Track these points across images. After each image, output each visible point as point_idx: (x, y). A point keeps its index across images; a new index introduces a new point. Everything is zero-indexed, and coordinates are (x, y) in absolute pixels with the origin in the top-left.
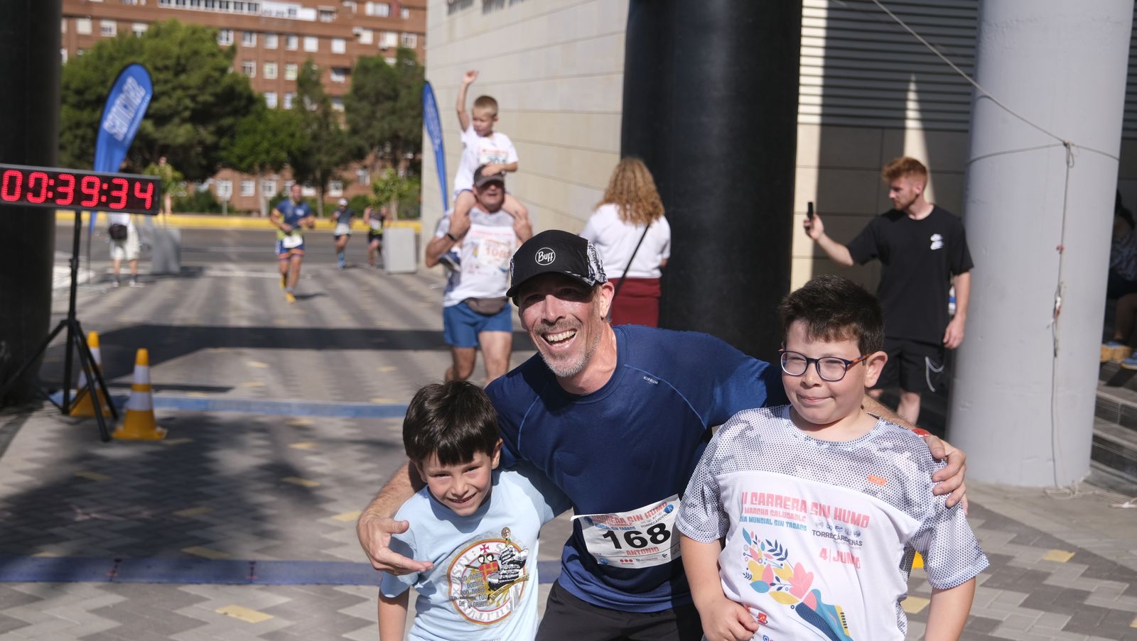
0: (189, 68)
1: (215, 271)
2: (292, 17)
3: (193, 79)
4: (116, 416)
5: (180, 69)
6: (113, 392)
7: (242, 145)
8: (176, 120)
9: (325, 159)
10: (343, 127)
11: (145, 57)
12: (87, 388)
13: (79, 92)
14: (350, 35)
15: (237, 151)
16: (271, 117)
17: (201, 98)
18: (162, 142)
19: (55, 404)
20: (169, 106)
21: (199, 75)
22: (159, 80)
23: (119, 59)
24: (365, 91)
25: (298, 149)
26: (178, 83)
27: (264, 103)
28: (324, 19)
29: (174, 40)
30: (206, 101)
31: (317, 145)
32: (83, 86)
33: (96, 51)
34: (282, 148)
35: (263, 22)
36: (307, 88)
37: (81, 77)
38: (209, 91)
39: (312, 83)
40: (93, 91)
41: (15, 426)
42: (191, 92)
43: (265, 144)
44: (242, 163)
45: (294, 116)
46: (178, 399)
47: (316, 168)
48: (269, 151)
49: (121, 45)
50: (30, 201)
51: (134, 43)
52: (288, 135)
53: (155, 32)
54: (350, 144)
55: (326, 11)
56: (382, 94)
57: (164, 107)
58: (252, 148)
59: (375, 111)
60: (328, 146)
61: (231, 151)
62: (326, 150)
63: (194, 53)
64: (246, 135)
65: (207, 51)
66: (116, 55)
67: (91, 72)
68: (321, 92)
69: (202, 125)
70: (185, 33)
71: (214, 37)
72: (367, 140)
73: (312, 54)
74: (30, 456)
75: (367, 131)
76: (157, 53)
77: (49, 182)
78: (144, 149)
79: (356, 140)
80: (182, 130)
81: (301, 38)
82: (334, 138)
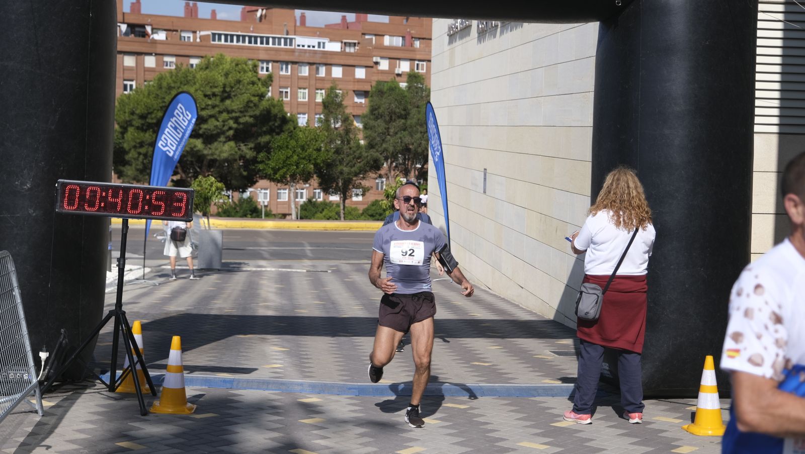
0: (233, 94)
1: (251, 266)
2: (321, 49)
3: (234, 104)
4: (154, 393)
5: (226, 95)
6: (152, 373)
7: (277, 157)
8: (222, 139)
9: (346, 169)
10: (362, 142)
11: (197, 86)
12: (130, 368)
13: (143, 117)
14: (371, 64)
15: (272, 164)
16: (301, 135)
17: (242, 120)
18: (209, 158)
19: (104, 383)
20: (216, 126)
21: (241, 100)
22: (208, 105)
23: (174, 88)
24: (380, 111)
25: (323, 161)
26: (224, 107)
27: (295, 123)
28: (348, 50)
29: (220, 71)
30: (247, 121)
31: (340, 157)
32: (146, 112)
33: (156, 82)
34: (310, 160)
35: (297, 54)
36: (332, 110)
37: (144, 104)
38: (249, 114)
39: (335, 105)
40: (153, 116)
41: (70, 401)
42: (234, 115)
43: (295, 157)
44: (276, 174)
45: (321, 133)
46: (208, 378)
47: (338, 178)
48: (298, 163)
49: (178, 76)
50: (87, 211)
51: (188, 74)
52: (315, 150)
53: (206, 64)
54: (367, 156)
55: (350, 43)
56: (395, 113)
57: (212, 127)
58: (284, 162)
59: (388, 128)
60: (348, 159)
61: (268, 164)
62: (347, 162)
63: (237, 82)
64: (279, 150)
65: (248, 80)
66: (173, 85)
67: (153, 100)
68: (344, 112)
69: (243, 142)
70: (230, 64)
71: (255, 69)
72: (382, 153)
74: (79, 427)
75: (381, 145)
76: (206, 82)
77: (101, 193)
78: (195, 163)
79: (372, 153)
80: (226, 147)
81: (329, 67)
82: (354, 152)
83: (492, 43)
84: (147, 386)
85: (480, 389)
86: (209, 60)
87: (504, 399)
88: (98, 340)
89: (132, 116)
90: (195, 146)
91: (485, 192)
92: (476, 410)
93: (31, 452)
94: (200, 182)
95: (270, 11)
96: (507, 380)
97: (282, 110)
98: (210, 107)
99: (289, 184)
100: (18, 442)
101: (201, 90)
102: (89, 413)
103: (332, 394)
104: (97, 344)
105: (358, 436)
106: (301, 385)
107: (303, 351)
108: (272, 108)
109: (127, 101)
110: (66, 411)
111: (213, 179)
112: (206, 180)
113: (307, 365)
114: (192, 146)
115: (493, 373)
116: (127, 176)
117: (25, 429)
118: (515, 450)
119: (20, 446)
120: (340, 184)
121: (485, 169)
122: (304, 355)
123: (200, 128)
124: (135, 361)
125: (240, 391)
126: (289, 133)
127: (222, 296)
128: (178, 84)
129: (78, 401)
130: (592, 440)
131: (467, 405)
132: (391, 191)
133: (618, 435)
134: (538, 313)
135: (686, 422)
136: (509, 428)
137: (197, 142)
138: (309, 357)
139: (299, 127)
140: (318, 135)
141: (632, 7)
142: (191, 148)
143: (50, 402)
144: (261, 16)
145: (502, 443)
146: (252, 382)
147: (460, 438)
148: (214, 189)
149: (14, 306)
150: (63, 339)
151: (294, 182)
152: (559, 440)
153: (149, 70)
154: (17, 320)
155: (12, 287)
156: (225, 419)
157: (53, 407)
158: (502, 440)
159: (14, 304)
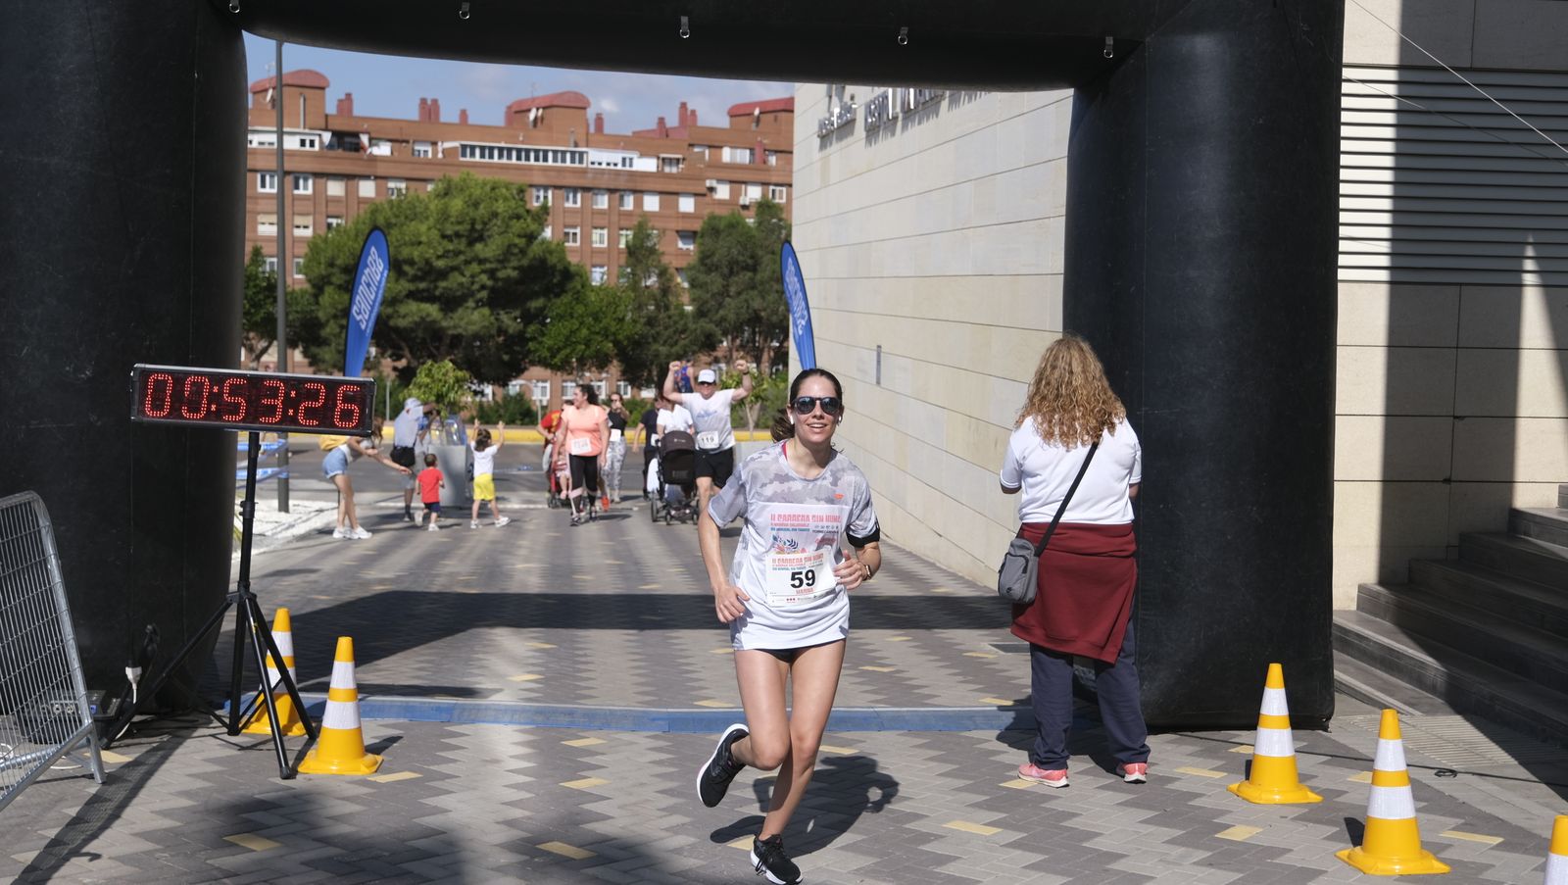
0: (486, 234)
2: (627, 168)
3: (488, 250)
4: (312, 737)
6: (308, 698)
7: (555, 332)
8: (471, 304)
9: (664, 350)
10: (688, 308)
11: (431, 221)
14: (704, 191)
15: (548, 342)
16: (593, 297)
17: (501, 274)
18: (450, 332)
20: (461, 285)
21: (499, 243)
22: (448, 251)
23: (395, 225)
24: (715, 259)
25: (628, 338)
26: (473, 255)
27: (584, 278)
28: (667, 169)
29: (467, 199)
30: (509, 277)
31: (653, 332)
32: (352, 261)
33: (368, 215)
34: (607, 336)
35: (590, 175)
36: (640, 257)
37: (349, 250)
38: (512, 264)
39: (646, 250)
41: (160, 753)
42: (488, 266)
43: (584, 332)
44: (555, 357)
45: (624, 294)
46: (411, 704)
47: (652, 364)
48: (589, 341)
50: (185, 418)
51: (417, 204)
52: (615, 320)
53: (445, 189)
54: (696, 330)
55: (671, 159)
56: (737, 262)
57: (455, 285)
58: (567, 338)
59: (728, 286)
60: (667, 333)
61: (541, 343)
62: (664, 338)
63: (493, 214)
64: (559, 321)
65: (510, 212)
66: (393, 221)
68: (659, 261)
69: (503, 309)
70: (482, 188)
71: (521, 195)
72: (718, 324)
73: (653, 214)
74: (165, 806)
75: (717, 312)
76: (444, 216)
77: (211, 388)
78: (428, 341)
79: (704, 324)
80: (476, 316)
81: (639, 195)
82: (676, 323)
83: (888, 145)
84: (300, 725)
85: (875, 718)
86: (449, 181)
87: (918, 736)
88: (220, 639)
89: (330, 270)
90: (428, 315)
91: (878, 383)
93: (68, 860)
94: (430, 370)
95: (548, 111)
96: (921, 700)
97: (562, 259)
98: (451, 254)
99: (575, 372)
100: (46, 837)
101: (436, 228)
102: (189, 776)
103: (623, 729)
104: (217, 646)
105: (664, 813)
106: (569, 714)
107: (581, 649)
108: (548, 256)
109: (322, 245)
110: (149, 774)
111: (451, 365)
112: (439, 367)
113: (584, 675)
114: (424, 314)
115: (896, 686)
116: (324, 362)
117: (64, 811)
118: (942, 837)
119: (46, 847)
120: (655, 373)
121: (879, 347)
122: (581, 656)
123: (436, 287)
124: (273, 685)
125: (464, 726)
126: (574, 294)
127: (462, 552)
128: (403, 218)
129: (180, 750)
130: (1075, 815)
131: (855, 748)
132: (731, 382)
133: (1118, 804)
134: (967, 578)
135: (1234, 775)
136: (930, 794)
137: (431, 309)
138: (589, 659)
139: (590, 285)
140: (620, 298)
141: (1132, 61)
142: (422, 318)
143: (123, 754)
144: (536, 118)
145: (917, 823)
146: (486, 709)
148: (451, 381)
149: (46, 590)
150: (147, 645)
151: (583, 370)
152: (1017, 816)
153: (366, 201)
154: (51, 615)
155: (44, 555)
156: (431, 783)
157: (128, 765)
158: (917, 817)
159: (45, 586)
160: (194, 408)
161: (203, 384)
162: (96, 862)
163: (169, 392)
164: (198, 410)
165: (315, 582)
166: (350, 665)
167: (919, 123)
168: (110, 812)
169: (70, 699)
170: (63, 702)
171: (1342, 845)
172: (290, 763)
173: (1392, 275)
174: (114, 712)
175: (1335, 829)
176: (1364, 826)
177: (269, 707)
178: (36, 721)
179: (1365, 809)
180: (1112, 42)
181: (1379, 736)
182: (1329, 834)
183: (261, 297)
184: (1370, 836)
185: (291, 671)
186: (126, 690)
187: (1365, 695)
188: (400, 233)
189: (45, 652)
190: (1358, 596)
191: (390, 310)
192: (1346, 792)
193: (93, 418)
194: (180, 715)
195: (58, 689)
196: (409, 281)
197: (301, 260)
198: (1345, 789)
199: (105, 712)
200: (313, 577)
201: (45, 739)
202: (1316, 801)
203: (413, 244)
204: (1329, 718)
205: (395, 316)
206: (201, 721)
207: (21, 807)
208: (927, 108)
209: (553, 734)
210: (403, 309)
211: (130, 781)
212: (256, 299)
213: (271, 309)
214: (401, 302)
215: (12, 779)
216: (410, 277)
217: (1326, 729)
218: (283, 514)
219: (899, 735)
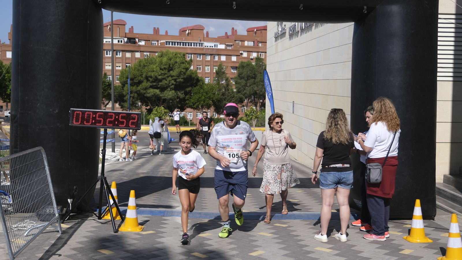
0: (173, 68)
2: (216, 48)
3: (174, 73)
4: (123, 220)
6: (122, 208)
7: (195, 97)
8: (169, 89)
10: (235, 90)
11: (157, 64)
12: (108, 208)
13: (132, 79)
14: (239, 54)
15: (192, 101)
16: (206, 87)
17: (178, 80)
18: (163, 98)
19: (95, 214)
20: (166, 84)
21: (177, 71)
22: (162, 74)
23: (146, 66)
24: (243, 75)
25: (216, 99)
26: (170, 74)
27: (203, 81)
28: (228, 48)
29: (168, 58)
30: (180, 81)
31: (224, 97)
32: (133, 77)
33: (138, 63)
34: (210, 99)
35: (205, 50)
36: (220, 75)
37: (133, 73)
38: (181, 77)
39: (222, 73)
40: (137, 79)
41: (78, 225)
42: (174, 78)
43: (203, 97)
44: (194, 106)
46: (152, 210)
48: (204, 100)
49: (148, 60)
50: (85, 125)
51: (153, 59)
52: (212, 94)
53: (161, 55)
54: (237, 97)
55: (229, 45)
56: (250, 76)
57: (164, 84)
58: (198, 100)
59: (247, 83)
60: (228, 98)
61: (190, 101)
63: (175, 62)
64: (195, 94)
65: (181, 61)
66: (146, 64)
67: (136, 71)
68: (226, 76)
69: (179, 91)
70: (172, 54)
71: (184, 56)
72: (244, 95)
73: (224, 62)
74: (80, 240)
75: (244, 91)
76: (161, 63)
77: (93, 115)
78: (156, 100)
79: (239, 95)
80: (170, 93)
81: (219, 56)
82: (231, 95)
83: (296, 40)
84: (119, 216)
85: (293, 215)
86: (162, 52)
87: (307, 221)
88: (96, 190)
89: (127, 79)
90: (156, 93)
91: (293, 113)
92: (292, 228)
93: (52, 256)
94: (157, 109)
95: (192, 31)
96: (307, 210)
97: (196, 75)
99: (200, 110)
100: (46, 250)
101: (159, 67)
102: (86, 231)
104: (95, 193)
105: (229, 244)
106: (200, 214)
108: (192, 74)
109: (124, 72)
110: (75, 231)
111: (163, 108)
112: (160, 109)
113: (204, 202)
114: (155, 93)
116: (125, 107)
117: (51, 242)
118: (314, 252)
119: (45, 253)
121: (294, 102)
122: (203, 196)
123: (158, 84)
124: (111, 204)
125: (168, 217)
126: (200, 86)
127: (166, 164)
128: (148, 64)
129: (84, 224)
130: (355, 246)
131: (287, 225)
135: (404, 234)
136: (309, 239)
137: (157, 91)
138: (205, 197)
139: (205, 83)
140: (214, 87)
141: (372, 13)
142: (154, 94)
143: (67, 225)
144: (188, 33)
145: (306, 248)
146: (175, 212)
147: (284, 245)
148: (163, 113)
149: (45, 176)
150: (74, 192)
151: (203, 109)
152: (337, 246)
153: (137, 58)
154: (46, 183)
155: (44, 166)
156: (158, 234)
157: (69, 228)
158: (306, 246)
159: (45, 175)
160: (88, 122)
161: (90, 114)
162: (60, 257)
163: (80, 117)
164: (89, 122)
165: (123, 173)
166: (134, 199)
167: (306, 33)
168: (64, 242)
169: (52, 208)
170: (50, 209)
171: (439, 256)
172: (117, 228)
173: (454, 79)
174: (64, 212)
175: (438, 251)
176: (446, 250)
177: (110, 211)
178: (42, 215)
179: (446, 244)
180: (366, 8)
181: (451, 222)
182: (435, 252)
183: (107, 88)
184: (448, 253)
185: (117, 200)
186: (68, 206)
187: (446, 209)
188: (148, 68)
189: (45, 194)
190: (444, 178)
191: (145, 92)
192: (440, 239)
193: (58, 125)
194: (85, 213)
195: (48, 205)
196: (150, 83)
197: (118, 77)
198: (440, 238)
199: (62, 212)
200: (122, 172)
201: (45, 220)
202: (431, 242)
203: (151, 72)
204: (435, 216)
205: (146, 93)
206: (90, 215)
207: (38, 240)
208: (308, 29)
209: (195, 220)
210: (149, 91)
211: (69, 233)
212: (105, 89)
213: (109, 91)
214: (148, 89)
215: (35, 232)
216: (150, 82)
217: (434, 220)
218: (113, 153)
219: (300, 221)
